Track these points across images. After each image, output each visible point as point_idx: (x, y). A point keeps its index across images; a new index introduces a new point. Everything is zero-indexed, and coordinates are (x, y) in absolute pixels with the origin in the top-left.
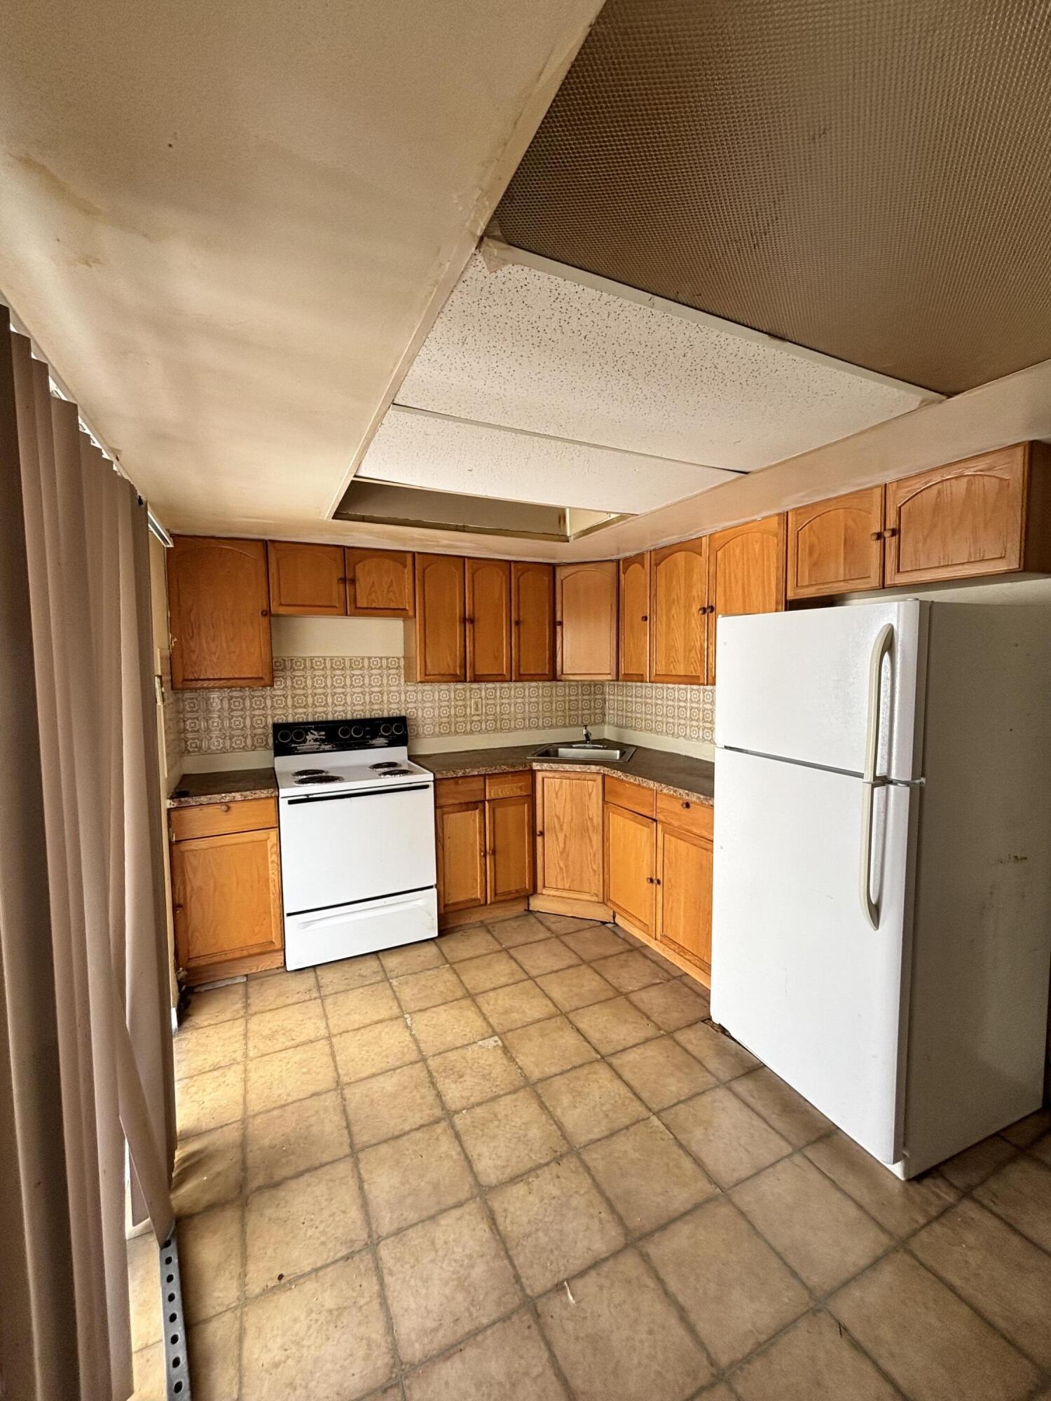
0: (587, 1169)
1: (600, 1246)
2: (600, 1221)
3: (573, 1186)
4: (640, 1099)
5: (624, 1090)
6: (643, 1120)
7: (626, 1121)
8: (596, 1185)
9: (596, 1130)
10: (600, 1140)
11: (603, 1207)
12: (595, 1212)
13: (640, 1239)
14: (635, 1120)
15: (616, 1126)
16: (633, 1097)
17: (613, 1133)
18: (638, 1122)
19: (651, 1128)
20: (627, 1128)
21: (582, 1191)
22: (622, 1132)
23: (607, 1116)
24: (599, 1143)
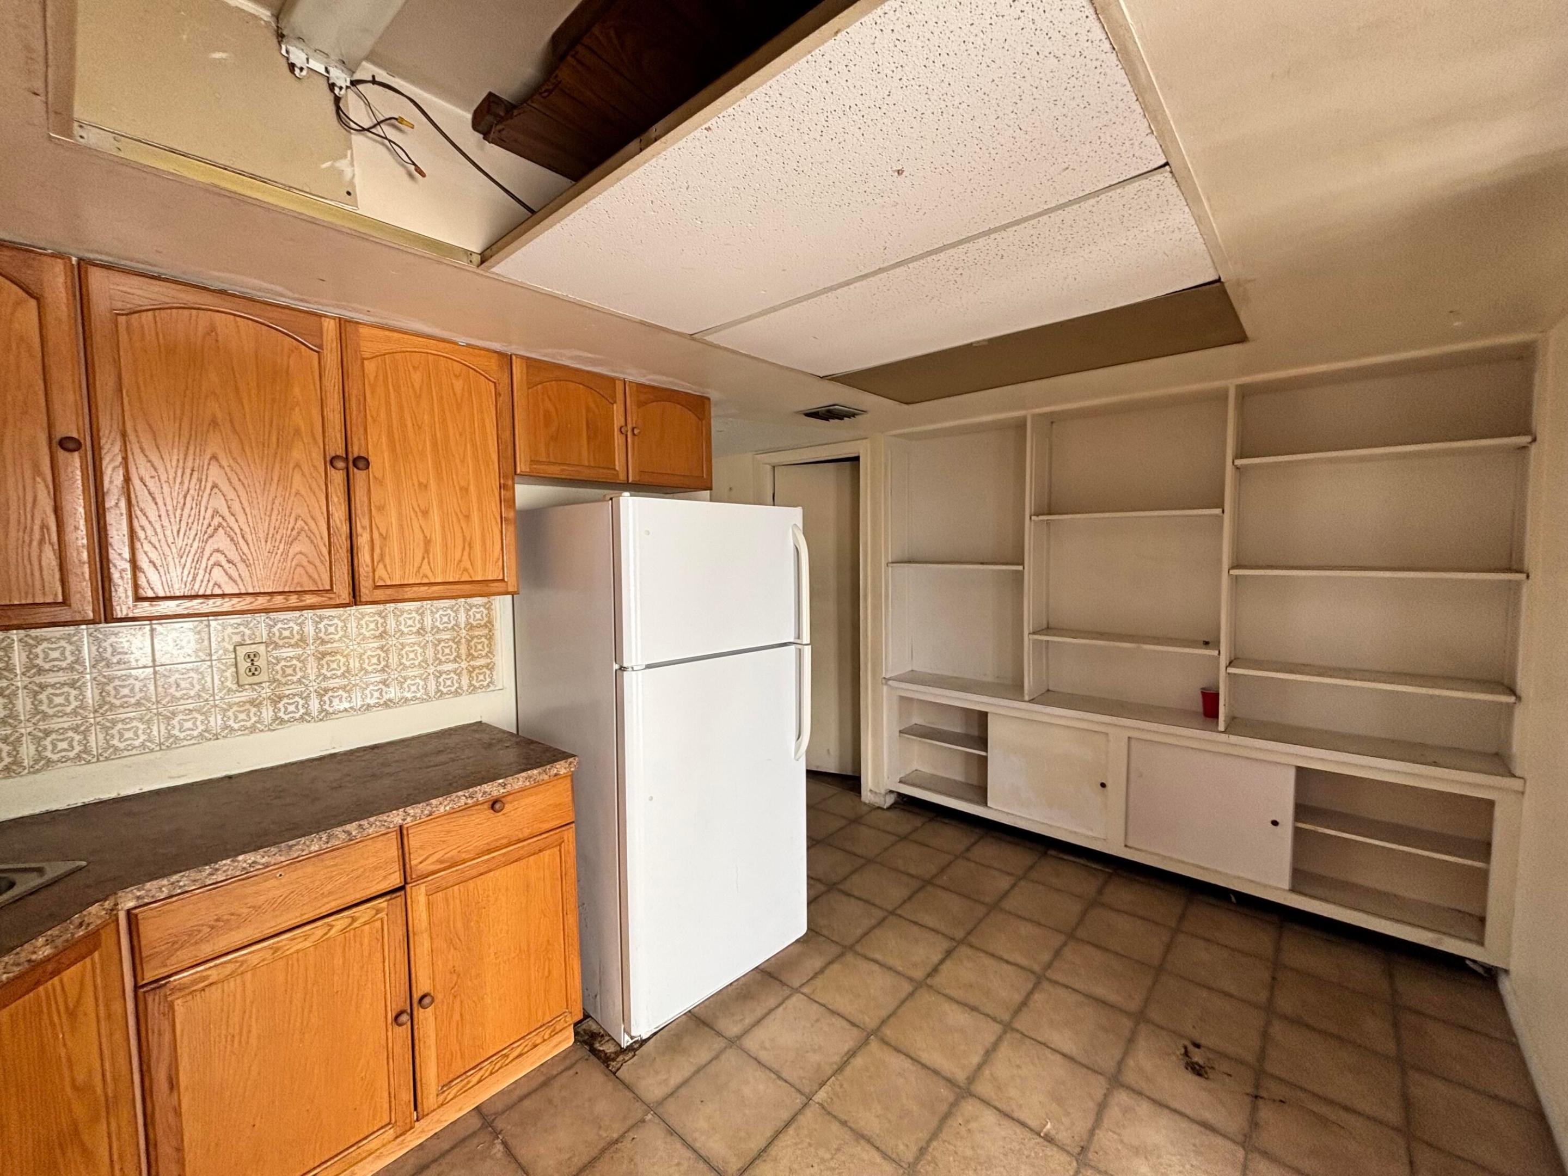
0: (922, 1151)
1: (989, 1118)
2: (968, 1122)
3: (951, 1159)
4: (793, 1119)
5: (788, 1139)
6: (823, 1108)
7: (835, 1127)
8: (934, 1136)
9: (865, 1156)
10: (878, 1148)
11: (953, 1123)
12: (963, 1130)
13: (959, 1087)
14: (828, 1117)
15: (848, 1136)
16: (794, 1126)
17: (860, 1136)
18: (829, 1113)
19: (832, 1099)
20: (844, 1123)
21: (951, 1147)
22: (853, 1126)
23: (838, 1150)
24: (883, 1148)
